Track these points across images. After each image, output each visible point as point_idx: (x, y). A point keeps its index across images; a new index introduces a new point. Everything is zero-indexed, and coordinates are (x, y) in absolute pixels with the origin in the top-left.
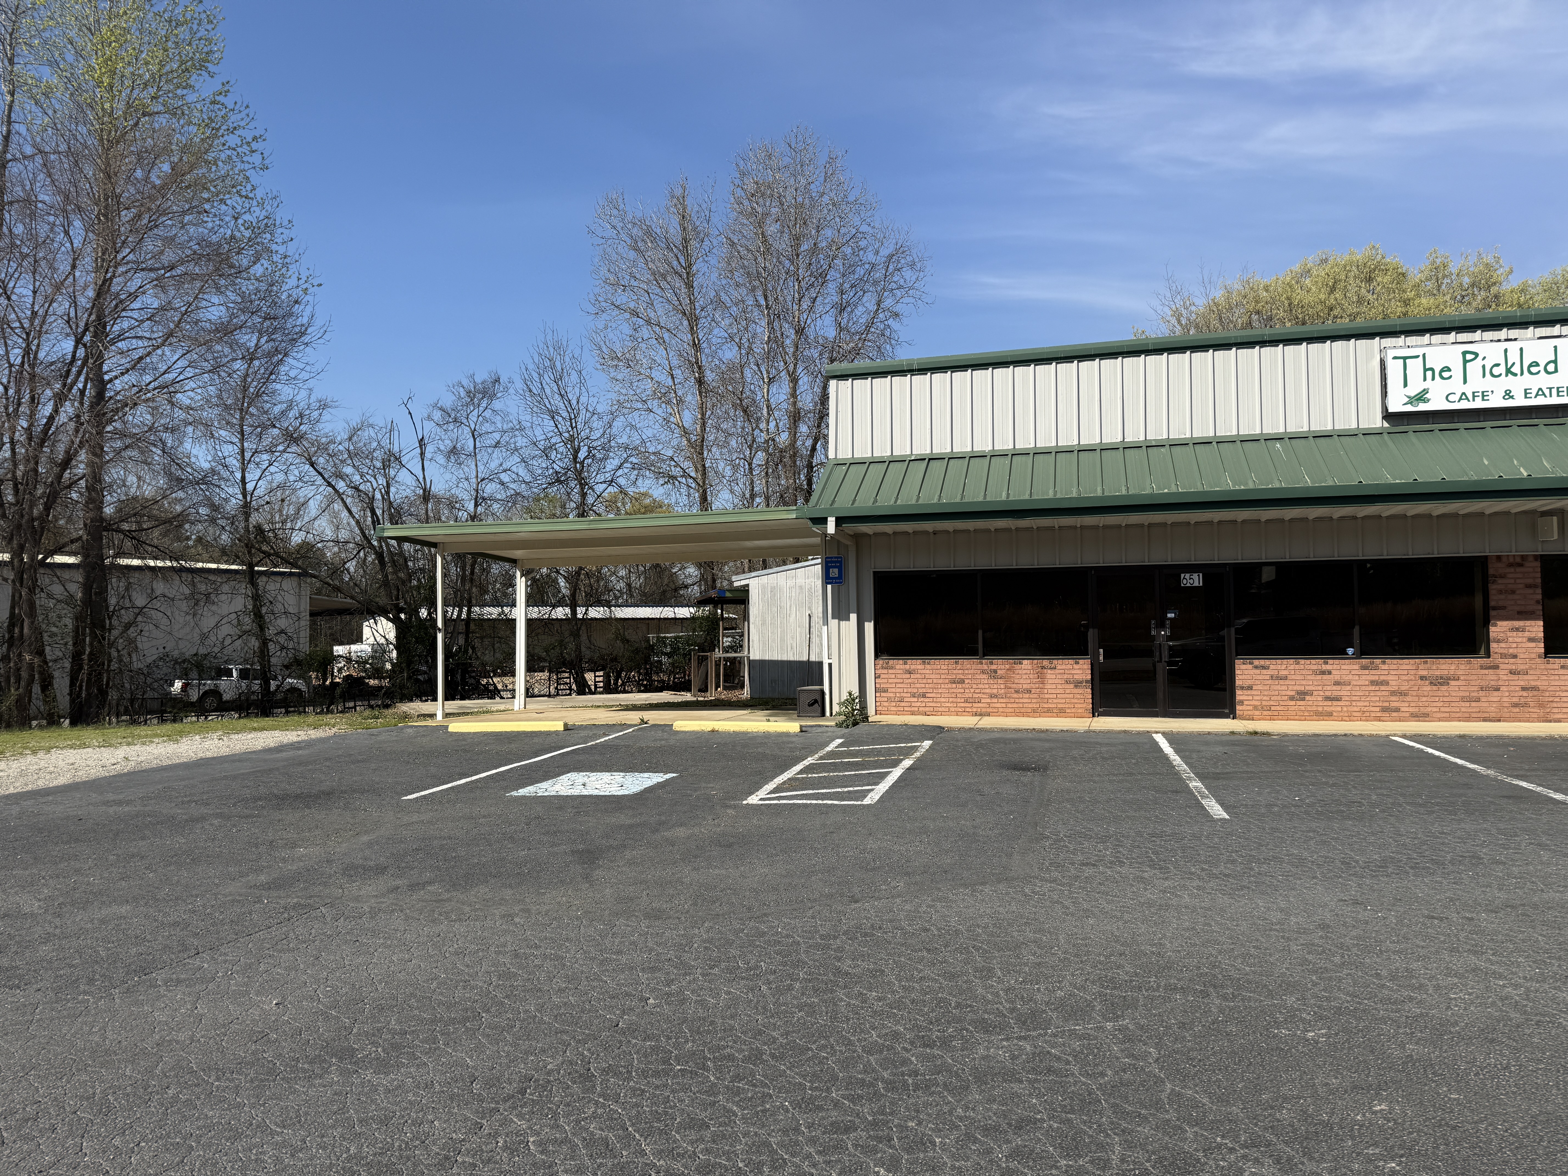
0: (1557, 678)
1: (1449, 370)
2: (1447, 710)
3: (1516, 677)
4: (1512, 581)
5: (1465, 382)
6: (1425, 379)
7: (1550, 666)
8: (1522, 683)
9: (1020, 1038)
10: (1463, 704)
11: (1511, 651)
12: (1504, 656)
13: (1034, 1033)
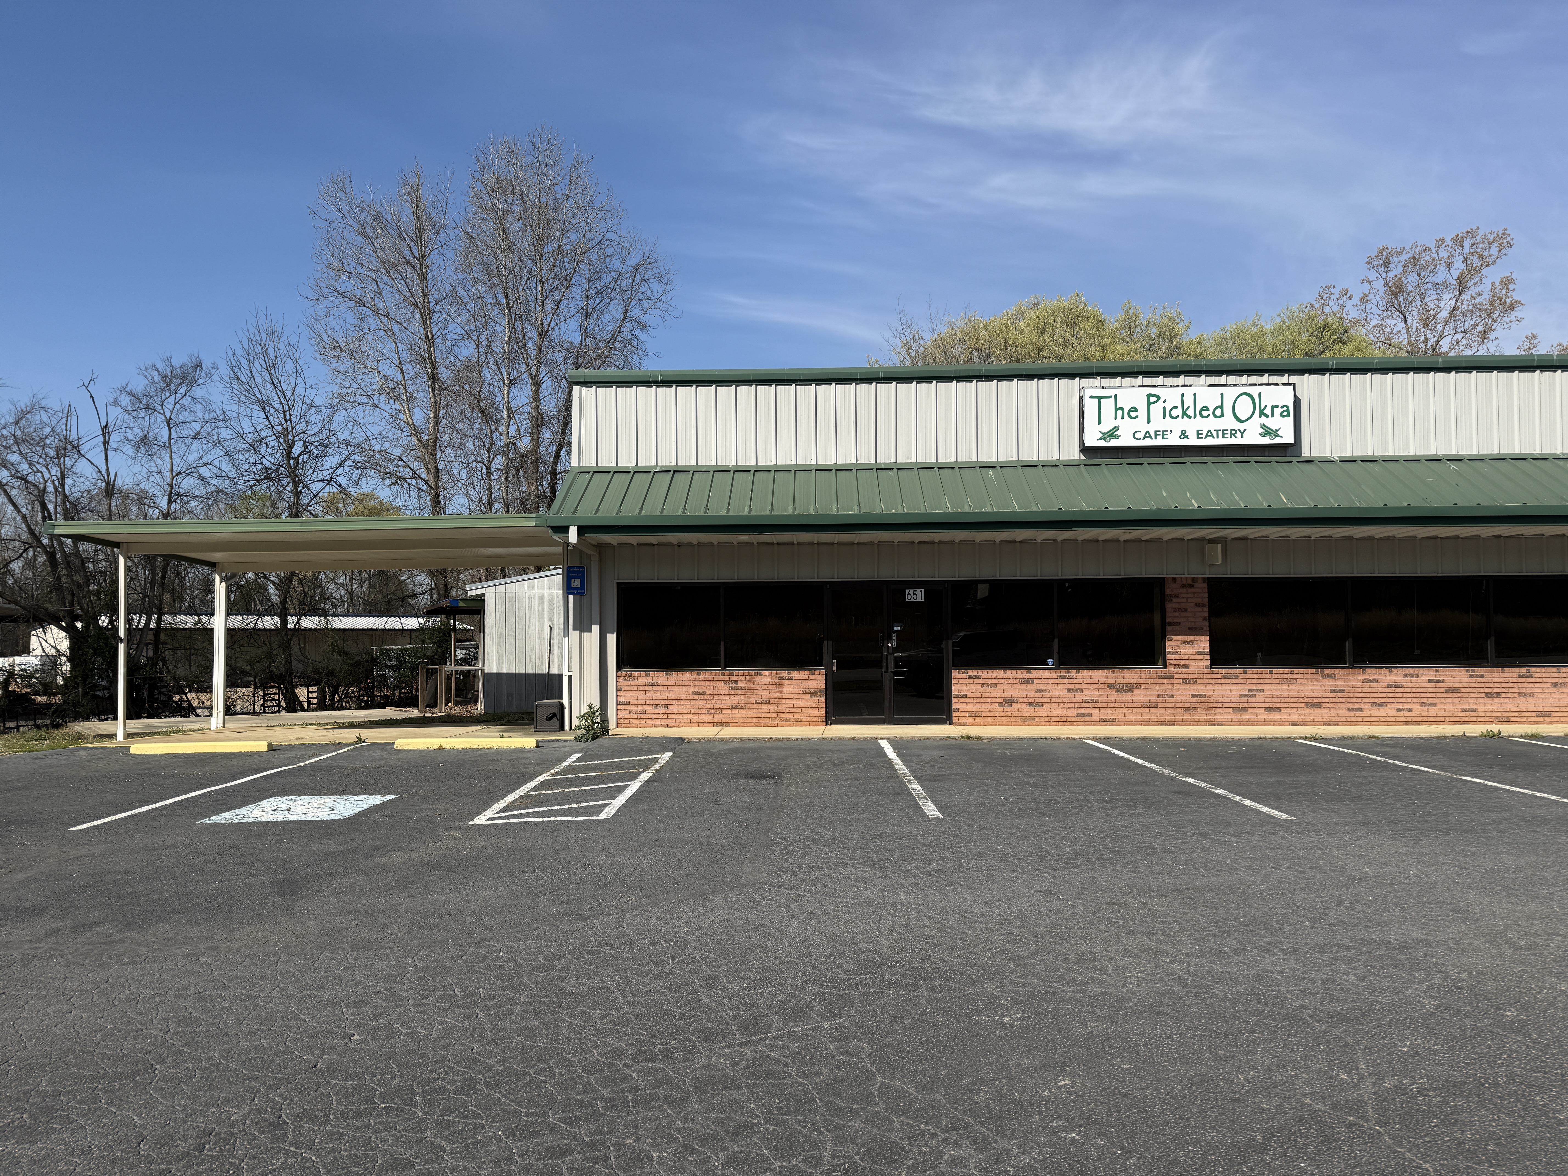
0: (1220, 686)
1: (1136, 410)
2: (1131, 715)
3: (1187, 686)
4: (1185, 600)
5: (1149, 422)
6: (1116, 418)
7: (1215, 676)
8: (1192, 691)
9: (741, 1044)
10: (1144, 710)
11: (1183, 662)
12: (1177, 667)
13: (755, 1039)
